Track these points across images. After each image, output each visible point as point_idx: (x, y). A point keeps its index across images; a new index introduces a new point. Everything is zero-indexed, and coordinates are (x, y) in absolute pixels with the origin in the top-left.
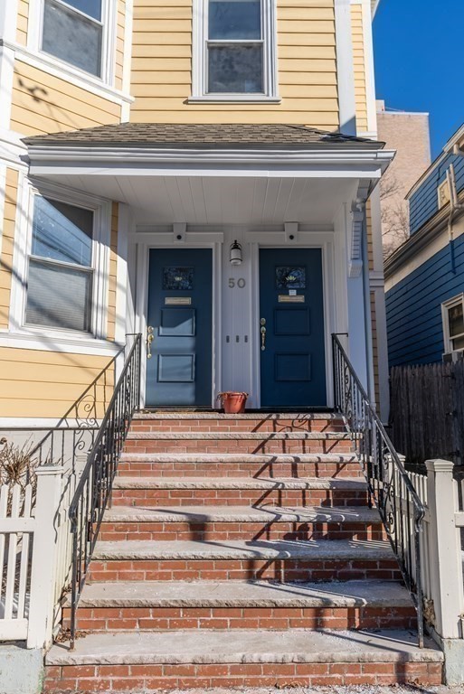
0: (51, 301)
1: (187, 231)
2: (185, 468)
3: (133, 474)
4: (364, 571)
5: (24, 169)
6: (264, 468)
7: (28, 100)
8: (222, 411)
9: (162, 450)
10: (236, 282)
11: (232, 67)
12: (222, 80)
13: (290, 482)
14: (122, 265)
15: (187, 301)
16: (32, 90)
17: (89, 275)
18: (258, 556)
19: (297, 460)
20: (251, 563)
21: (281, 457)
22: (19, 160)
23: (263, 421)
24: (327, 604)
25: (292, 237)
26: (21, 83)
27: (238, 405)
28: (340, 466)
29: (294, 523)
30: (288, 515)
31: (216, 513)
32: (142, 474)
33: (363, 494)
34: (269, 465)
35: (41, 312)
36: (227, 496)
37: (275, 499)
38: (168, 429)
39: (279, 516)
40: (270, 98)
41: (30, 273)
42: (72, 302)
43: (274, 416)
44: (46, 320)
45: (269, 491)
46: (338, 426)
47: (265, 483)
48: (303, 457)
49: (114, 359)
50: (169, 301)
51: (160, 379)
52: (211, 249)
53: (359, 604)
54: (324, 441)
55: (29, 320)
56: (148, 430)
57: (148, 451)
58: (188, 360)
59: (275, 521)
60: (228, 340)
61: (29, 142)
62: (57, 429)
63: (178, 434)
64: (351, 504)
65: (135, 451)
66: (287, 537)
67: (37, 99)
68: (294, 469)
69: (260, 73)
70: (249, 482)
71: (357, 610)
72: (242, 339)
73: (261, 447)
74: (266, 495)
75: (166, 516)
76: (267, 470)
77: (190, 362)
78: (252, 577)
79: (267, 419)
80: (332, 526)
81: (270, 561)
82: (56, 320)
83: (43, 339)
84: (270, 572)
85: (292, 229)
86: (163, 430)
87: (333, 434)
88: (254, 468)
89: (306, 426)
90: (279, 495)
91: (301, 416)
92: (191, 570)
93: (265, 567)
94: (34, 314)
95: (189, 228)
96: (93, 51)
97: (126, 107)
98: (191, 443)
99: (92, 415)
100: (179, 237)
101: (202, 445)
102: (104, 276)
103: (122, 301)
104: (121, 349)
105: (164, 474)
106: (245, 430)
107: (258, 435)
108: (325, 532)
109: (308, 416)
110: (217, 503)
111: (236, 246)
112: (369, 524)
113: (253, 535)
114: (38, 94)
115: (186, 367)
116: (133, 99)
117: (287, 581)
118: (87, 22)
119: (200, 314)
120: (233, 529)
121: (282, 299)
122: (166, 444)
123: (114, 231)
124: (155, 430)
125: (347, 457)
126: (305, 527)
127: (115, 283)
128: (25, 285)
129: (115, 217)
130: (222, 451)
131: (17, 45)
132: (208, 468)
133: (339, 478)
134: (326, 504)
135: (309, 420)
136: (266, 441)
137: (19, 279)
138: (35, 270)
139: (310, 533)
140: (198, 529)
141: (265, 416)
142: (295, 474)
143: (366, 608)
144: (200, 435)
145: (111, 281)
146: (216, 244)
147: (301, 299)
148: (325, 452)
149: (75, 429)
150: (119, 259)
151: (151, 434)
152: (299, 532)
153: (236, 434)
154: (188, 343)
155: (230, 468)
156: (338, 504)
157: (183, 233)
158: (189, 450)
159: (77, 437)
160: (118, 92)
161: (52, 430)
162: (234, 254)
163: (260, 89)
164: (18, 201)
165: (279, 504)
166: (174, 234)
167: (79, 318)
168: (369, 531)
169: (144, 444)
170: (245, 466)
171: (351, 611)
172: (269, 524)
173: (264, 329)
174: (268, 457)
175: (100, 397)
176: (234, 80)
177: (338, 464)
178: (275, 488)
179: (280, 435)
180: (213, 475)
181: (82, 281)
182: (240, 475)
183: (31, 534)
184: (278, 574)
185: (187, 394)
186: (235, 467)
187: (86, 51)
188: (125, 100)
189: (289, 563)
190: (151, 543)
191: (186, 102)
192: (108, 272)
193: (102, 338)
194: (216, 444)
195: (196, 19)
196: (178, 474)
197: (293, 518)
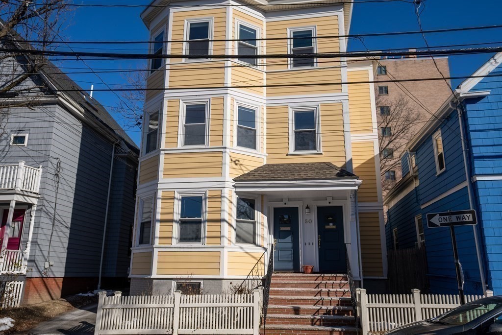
0: (243, 234)
1: (288, 201)
2: (291, 293)
3: (274, 295)
4: (346, 323)
5: (234, 190)
6: (318, 293)
7: (233, 165)
8: (304, 273)
9: (283, 287)
10: (308, 221)
11: (304, 140)
12: (300, 145)
13: (326, 298)
14: (265, 218)
15: (289, 228)
16: (235, 162)
17: (254, 224)
18: (315, 318)
19: (329, 290)
20: (312, 320)
21: (324, 289)
22: (232, 187)
23: (319, 277)
24: (333, 330)
25: (330, 203)
26: (232, 160)
27: (310, 271)
28: (344, 293)
29: (326, 310)
30: (324, 307)
31: (302, 307)
32: (277, 295)
33: (350, 302)
34: (320, 292)
35: (240, 239)
36: (305, 302)
37: (321, 303)
38: (284, 280)
39: (321, 308)
40: (319, 152)
41: (236, 225)
42: (249, 233)
43: (322, 275)
44: (241, 241)
45: (319, 300)
46: (346, 279)
47: (318, 298)
48: (331, 290)
49: (264, 254)
50: (282, 229)
51: (280, 260)
52: (298, 208)
53: (342, 330)
54: (340, 284)
55: (237, 242)
56: (277, 280)
57: (278, 287)
58: (290, 252)
59: (320, 309)
60: (305, 244)
61: (235, 180)
62: (247, 279)
63: (288, 281)
64: (346, 305)
65: (273, 287)
66: (324, 314)
67: (236, 164)
68: (328, 294)
69: (314, 141)
70: (313, 298)
71: (342, 333)
72: (311, 244)
73: (318, 286)
74: (318, 302)
75: (286, 307)
76: (319, 294)
77: (291, 253)
78: (313, 324)
79: (320, 276)
80: (338, 311)
81: (318, 319)
82: (245, 241)
83: (241, 248)
84: (318, 323)
85: (330, 200)
86: (282, 280)
87: (343, 282)
88: (315, 293)
89: (334, 279)
90: (322, 302)
91: (333, 275)
92: (295, 322)
93: (317, 321)
94: (238, 239)
95: (289, 200)
96: (253, 141)
97: (265, 158)
98: (293, 284)
99: (257, 274)
100: (285, 204)
101: (296, 285)
102: (259, 223)
103: (266, 230)
104: (266, 250)
105: (284, 295)
106: (312, 280)
107: (317, 282)
108: (336, 313)
109: (335, 275)
110: (302, 304)
111: (308, 207)
112: (350, 310)
113: (313, 313)
114: (237, 162)
115: (290, 255)
116: (267, 155)
117: (323, 326)
118: (251, 130)
119: (294, 234)
120: (307, 311)
121: (327, 227)
122: (284, 285)
123: (262, 206)
124: (280, 280)
125: (346, 290)
126: (330, 311)
127: (263, 225)
128: (235, 230)
129: (262, 201)
130: (304, 287)
131: (230, 147)
132: (299, 293)
133: (343, 297)
134: (338, 305)
135: (336, 277)
136: (319, 284)
137: (233, 228)
138: (238, 223)
139: (331, 313)
140: (297, 311)
141: (319, 275)
142: (329, 296)
143: (345, 331)
144: (296, 282)
145: (262, 225)
146: (300, 206)
147: (334, 227)
148: (340, 288)
149: (252, 279)
150: (264, 216)
151: (279, 281)
152: (328, 312)
153: (308, 281)
154: (290, 245)
155: (306, 293)
156: (342, 305)
157: (287, 202)
158: (292, 287)
159: (253, 282)
160: (262, 154)
161: (245, 279)
162: (307, 210)
163: (315, 148)
164: (232, 201)
165: (323, 305)
166: (283, 203)
167: (251, 239)
168: (350, 313)
169: (277, 285)
170: (312, 293)
171: (340, 332)
172: (319, 310)
173: (320, 239)
174: (320, 289)
175: (260, 268)
176: (304, 145)
177: (343, 292)
178: (321, 299)
179: (324, 282)
180: (301, 295)
181: (251, 226)
182: (310, 295)
183: (253, 307)
184: (320, 323)
185: (290, 266)
186: (308, 293)
187: (251, 141)
188: (264, 156)
189: (323, 320)
190: (282, 315)
191: (287, 155)
192: (261, 222)
193: (260, 246)
194: (301, 285)
195: (290, 122)
196: (289, 295)
197: (326, 308)
